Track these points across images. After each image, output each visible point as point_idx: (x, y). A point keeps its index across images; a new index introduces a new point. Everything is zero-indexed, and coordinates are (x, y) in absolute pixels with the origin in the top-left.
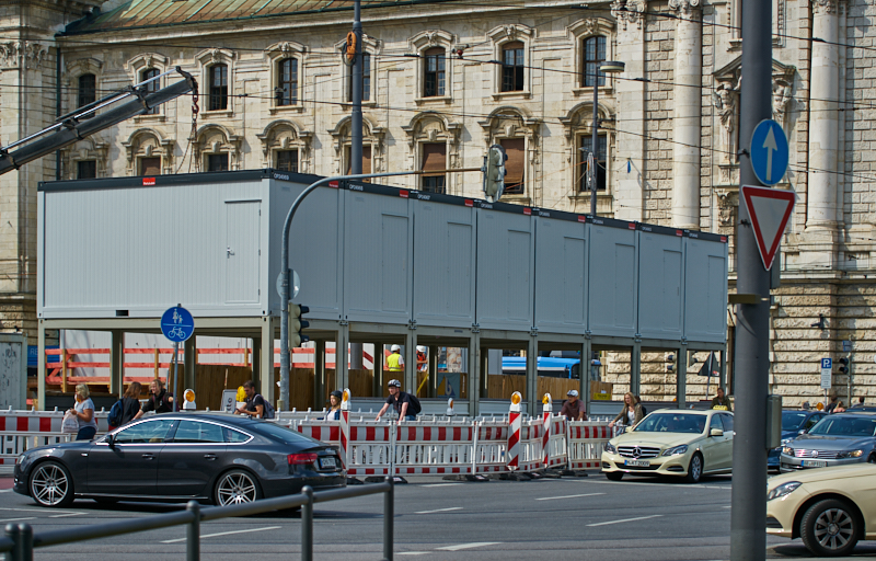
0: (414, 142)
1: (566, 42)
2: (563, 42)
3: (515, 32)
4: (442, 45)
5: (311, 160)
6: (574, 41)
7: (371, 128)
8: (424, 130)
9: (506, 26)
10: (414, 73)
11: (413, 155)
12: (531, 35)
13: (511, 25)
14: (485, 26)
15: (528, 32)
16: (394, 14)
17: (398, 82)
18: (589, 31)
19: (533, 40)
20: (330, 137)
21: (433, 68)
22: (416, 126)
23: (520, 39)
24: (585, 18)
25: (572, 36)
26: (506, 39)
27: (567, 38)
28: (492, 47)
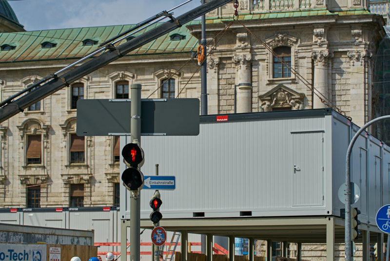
0: (66, 133)
1: (153, 81)
2: (151, 81)
3: (124, 76)
4: (82, 82)
5: (7, 142)
6: (157, 81)
7: (42, 125)
8: (72, 127)
9: (119, 72)
10: (66, 96)
11: (66, 140)
12: (133, 77)
13: (122, 72)
14: (106, 72)
15: (132, 76)
16: (56, 64)
17: (57, 101)
18: (166, 76)
19: (134, 80)
20: (18, 130)
21: (76, 94)
22: (68, 125)
23: (126, 79)
24: (163, 69)
25: (156, 78)
26: (119, 79)
27: (153, 79)
28: (111, 83)
